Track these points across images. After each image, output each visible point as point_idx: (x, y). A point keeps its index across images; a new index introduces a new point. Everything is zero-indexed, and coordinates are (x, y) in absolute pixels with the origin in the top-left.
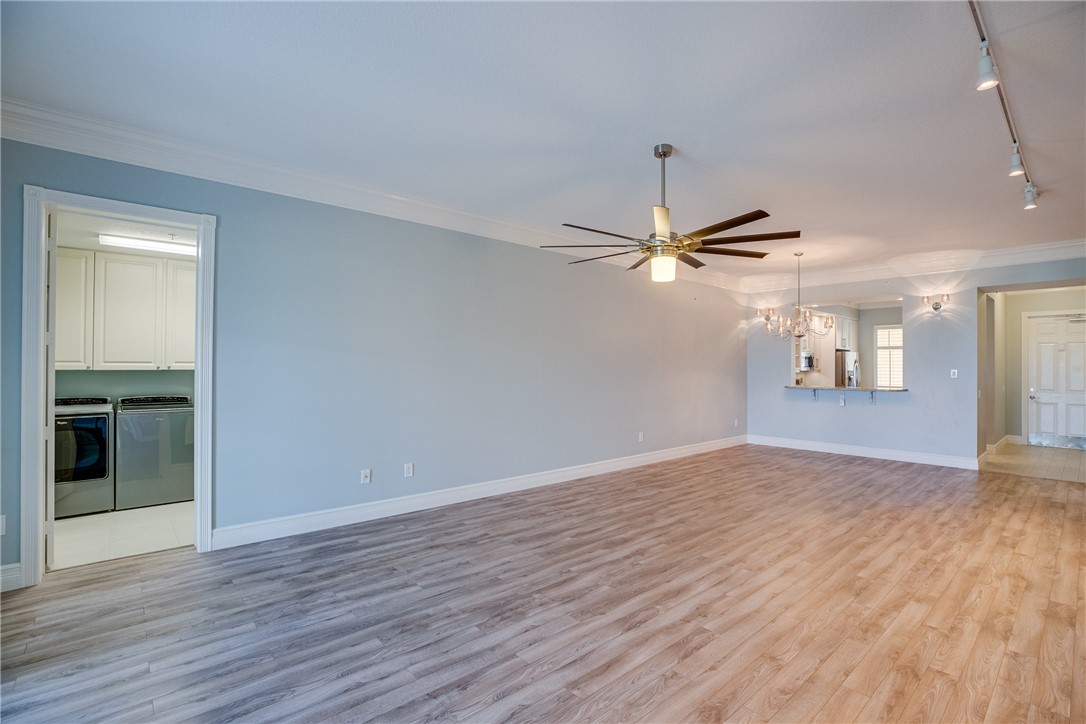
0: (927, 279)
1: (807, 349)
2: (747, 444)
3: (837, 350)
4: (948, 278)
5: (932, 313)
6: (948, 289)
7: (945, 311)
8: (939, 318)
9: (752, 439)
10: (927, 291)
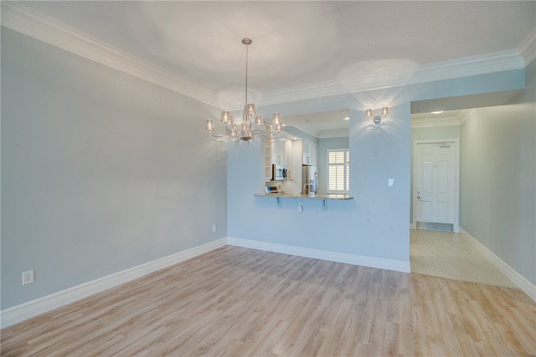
0: (370, 95)
1: (282, 163)
2: (227, 246)
3: (303, 165)
4: (386, 93)
5: (374, 126)
6: (386, 103)
7: (384, 124)
8: (379, 131)
9: (231, 241)
10: (369, 106)
